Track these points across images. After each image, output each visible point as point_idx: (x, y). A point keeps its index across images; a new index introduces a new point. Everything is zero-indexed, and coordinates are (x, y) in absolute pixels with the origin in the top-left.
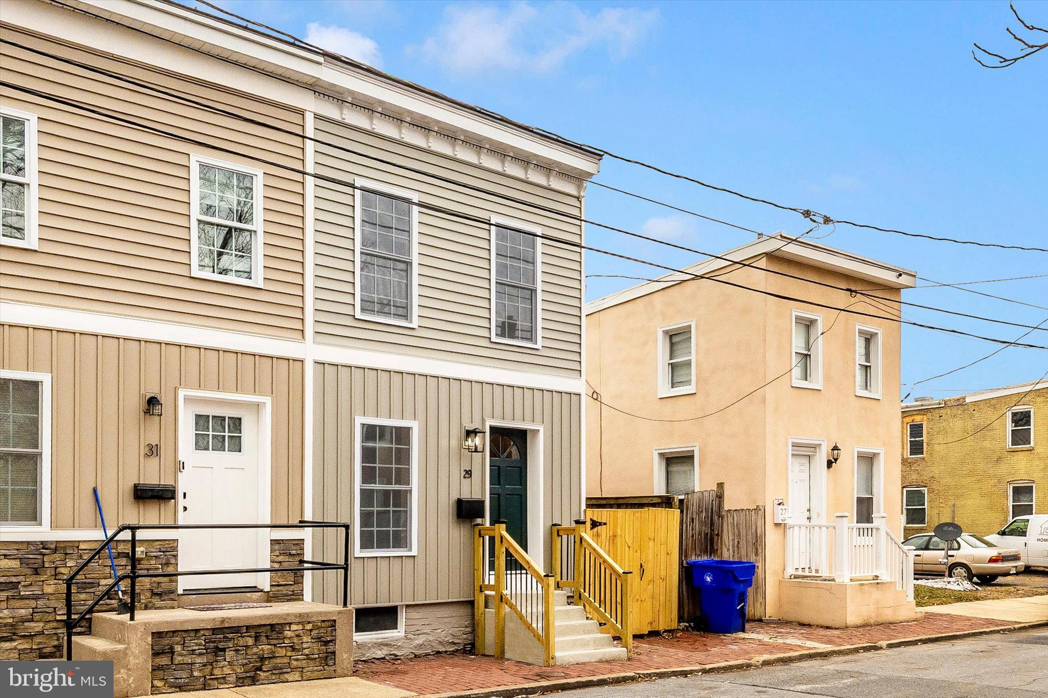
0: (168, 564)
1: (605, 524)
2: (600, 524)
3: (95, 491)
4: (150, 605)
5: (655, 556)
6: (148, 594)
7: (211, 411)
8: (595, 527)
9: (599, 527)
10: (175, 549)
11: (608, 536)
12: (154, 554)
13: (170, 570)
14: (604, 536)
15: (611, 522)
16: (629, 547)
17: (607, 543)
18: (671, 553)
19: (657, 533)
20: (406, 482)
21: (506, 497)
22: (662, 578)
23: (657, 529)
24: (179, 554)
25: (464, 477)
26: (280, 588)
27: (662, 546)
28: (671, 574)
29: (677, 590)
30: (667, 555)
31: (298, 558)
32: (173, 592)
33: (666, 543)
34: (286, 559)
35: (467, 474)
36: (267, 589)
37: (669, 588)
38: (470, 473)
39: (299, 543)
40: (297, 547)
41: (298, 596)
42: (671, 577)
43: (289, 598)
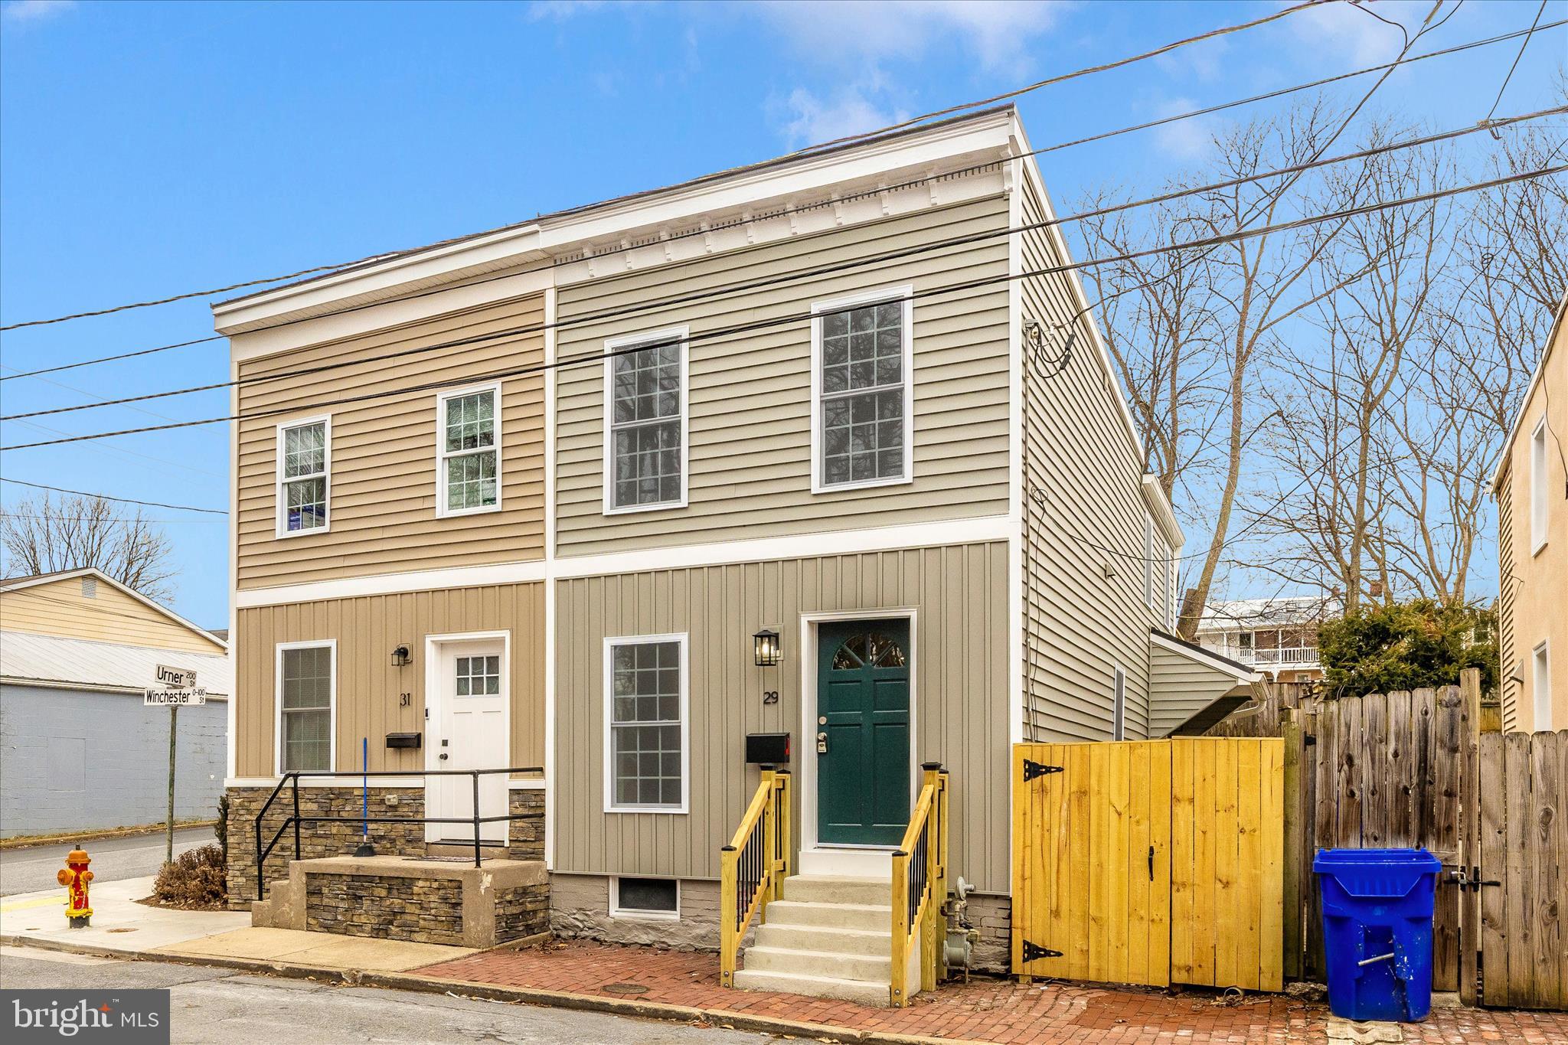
0: (417, 812)
1: (1059, 770)
2: (1049, 770)
3: (365, 740)
4: (403, 851)
5: (1198, 833)
6: (403, 841)
7: (470, 653)
8: (1037, 776)
9: (1046, 777)
10: (422, 797)
11: (1067, 792)
12: (406, 802)
13: (419, 817)
14: (1056, 793)
15: (1076, 768)
16: (1120, 814)
17: (1065, 805)
18: (1254, 830)
19: (1203, 788)
20: (675, 715)
21: (875, 729)
22: (1225, 881)
23: (1202, 780)
24: (426, 802)
25: (765, 703)
26: (520, 844)
27: (1221, 814)
28: (1256, 875)
29: (1279, 910)
30: (1240, 835)
31: (539, 812)
32: (421, 839)
33: (1235, 809)
34: (526, 812)
35: (772, 698)
36: (507, 844)
37: (1251, 904)
38: (775, 696)
39: (540, 793)
40: (538, 798)
41: (538, 855)
42: (1255, 880)
43: (528, 856)
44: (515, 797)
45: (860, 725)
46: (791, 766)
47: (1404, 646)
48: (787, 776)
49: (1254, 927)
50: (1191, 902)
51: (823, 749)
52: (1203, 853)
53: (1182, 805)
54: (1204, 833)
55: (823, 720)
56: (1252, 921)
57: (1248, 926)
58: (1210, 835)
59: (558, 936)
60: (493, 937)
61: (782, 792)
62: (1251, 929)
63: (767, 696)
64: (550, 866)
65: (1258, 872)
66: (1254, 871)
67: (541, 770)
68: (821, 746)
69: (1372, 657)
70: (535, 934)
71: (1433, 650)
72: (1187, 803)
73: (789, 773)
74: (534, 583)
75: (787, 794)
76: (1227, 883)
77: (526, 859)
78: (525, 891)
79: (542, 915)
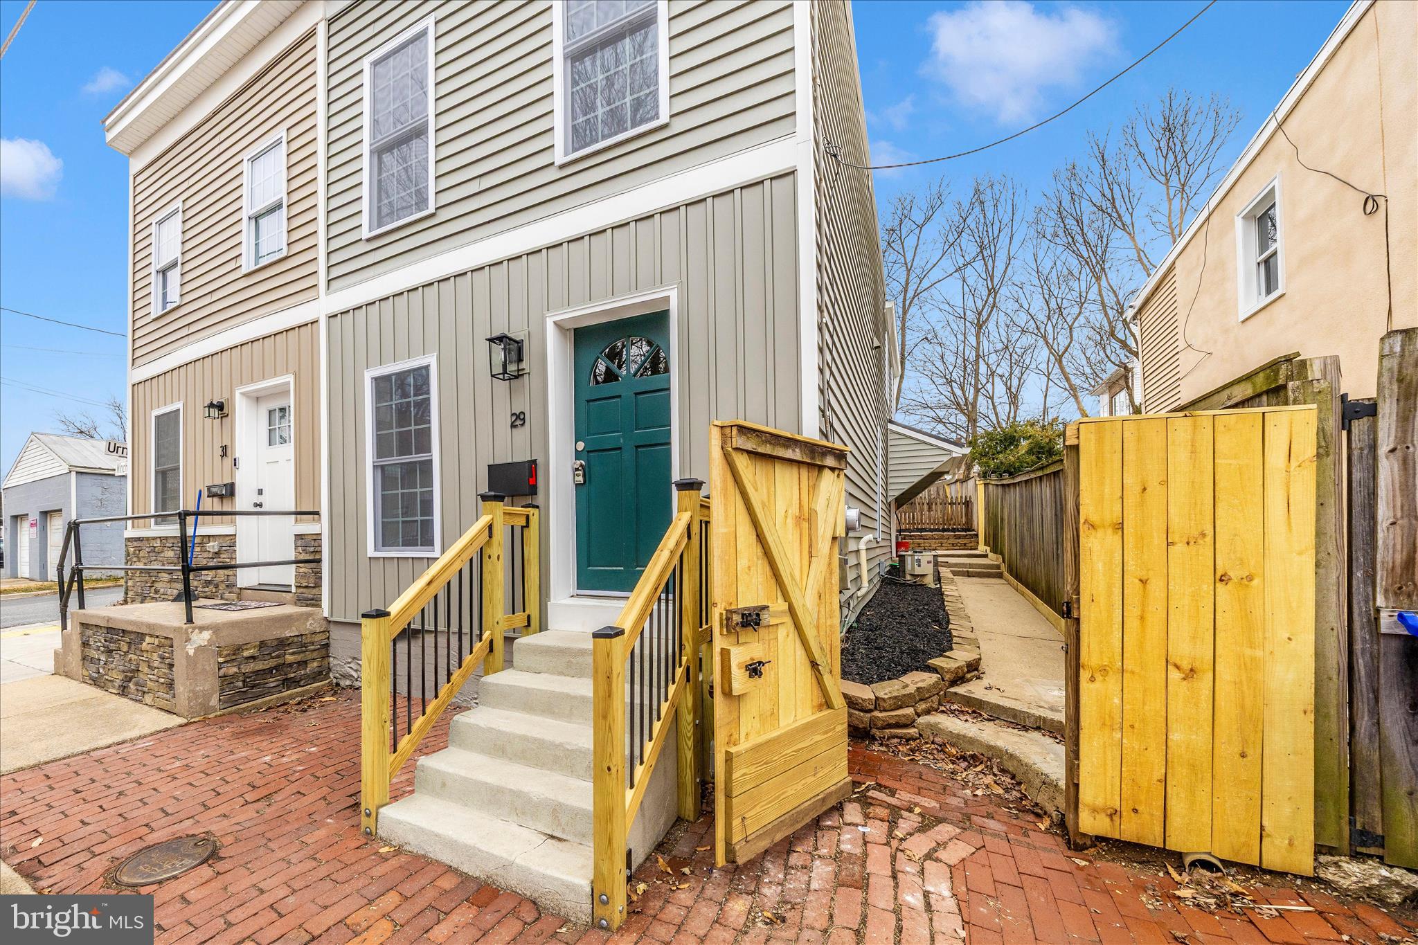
3: (200, 492)
4: (223, 596)
6: (223, 586)
7: (277, 404)
10: (234, 544)
12: (224, 548)
18: (1250, 578)
19: (1142, 504)
20: (428, 449)
21: (637, 450)
22: (1186, 665)
23: (1139, 489)
24: (237, 549)
25: (513, 426)
26: (304, 590)
27: (1178, 549)
28: (1253, 659)
29: (1307, 727)
30: (1218, 585)
31: (317, 557)
32: (234, 585)
33: (1209, 539)
34: (307, 557)
35: (518, 419)
36: (294, 590)
37: (1242, 707)
38: (522, 417)
39: (317, 538)
40: (316, 544)
41: (315, 602)
42: (1251, 669)
43: (309, 602)
44: (299, 543)
45: (620, 449)
46: (539, 499)
47: (1024, 444)
48: (531, 511)
49: (1249, 752)
50: (1117, 701)
51: (580, 479)
52: (1142, 618)
53: (1100, 533)
54: (1144, 582)
55: (581, 446)
56: (1245, 742)
57: (1237, 749)
58: (1156, 586)
59: (338, 684)
60: (214, 701)
61: (526, 531)
62: (1243, 756)
63: (514, 418)
64: (326, 614)
65: (1259, 653)
66: (1248, 652)
67: (317, 513)
68: (578, 475)
69: (1008, 452)
70: (300, 686)
71: (1042, 448)
72: (1110, 531)
73: (537, 507)
74: (312, 323)
75: (533, 533)
76: (1192, 670)
77: (307, 606)
78: (282, 643)
79: (315, 664)
